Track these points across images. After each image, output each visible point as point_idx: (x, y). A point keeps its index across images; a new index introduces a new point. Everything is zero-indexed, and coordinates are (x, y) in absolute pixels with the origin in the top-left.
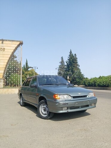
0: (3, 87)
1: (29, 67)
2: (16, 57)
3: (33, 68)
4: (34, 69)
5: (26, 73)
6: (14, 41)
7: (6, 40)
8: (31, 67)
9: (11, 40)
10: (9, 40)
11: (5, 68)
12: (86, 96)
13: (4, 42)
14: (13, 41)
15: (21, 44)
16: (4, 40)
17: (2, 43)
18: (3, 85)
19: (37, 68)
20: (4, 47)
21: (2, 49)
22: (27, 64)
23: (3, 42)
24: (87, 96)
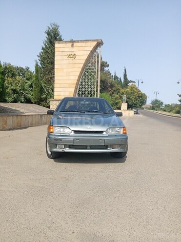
1: (128, 81)
2: (108, 66)
3: (134, 82)
4: (136, 84)
5: (123, 91)
6: (89, 40)
7: (78, 41)
8: (132, 82)
9: (84, 41)
11: (77, 84)
12: (102, 132)
13: (75, 44)
14: (87, 41)
15: (99, 44)
16: (75, 41)
19: (142, 82)
20: (75, 53)
21: (71, 56)
22: (125, 76)
23: (73, 45)
24: (104, 133)
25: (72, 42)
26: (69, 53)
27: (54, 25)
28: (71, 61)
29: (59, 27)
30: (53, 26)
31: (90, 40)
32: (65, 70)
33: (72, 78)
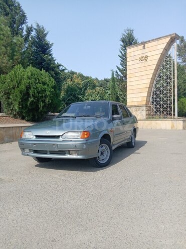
0: (147, 118)
6: (161, 38)
7: (149, 41)
9: (156, 39)
10: (153, 40)
11: (150, 88)
13: (146, 45)
15: (174, 39)
16: (146, 42)
17: (144, 48)
18: (146, 115)
20: (146, 54)
21: (143, 59)
23: (144, 46)
24: (61, 138)
25: (144, 43)
26: (140, 56)
27: (128, 30)
28: (143, 63)
29: (133, 30)
30: (127, 32)
31: (163, 37)
32: (137, 74)
33: (145, 81)
